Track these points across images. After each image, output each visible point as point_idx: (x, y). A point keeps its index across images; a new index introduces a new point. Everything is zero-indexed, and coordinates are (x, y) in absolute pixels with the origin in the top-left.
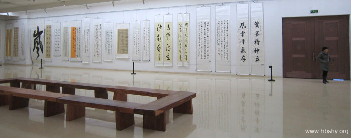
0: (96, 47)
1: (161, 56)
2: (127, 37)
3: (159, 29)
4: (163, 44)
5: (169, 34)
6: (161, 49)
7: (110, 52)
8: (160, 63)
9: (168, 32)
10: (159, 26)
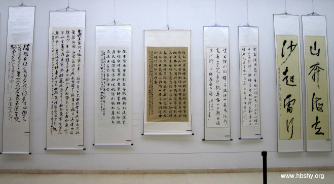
0: (62, 100)
1: (297, 124)
2: (184, 72)
3: (287, 52)
4: (301, 93)
5: (316, 67)
6: (294, 107)
7: (118, 118)
8: (295, 145)
9: (314, 60)
10: (288, 44)
